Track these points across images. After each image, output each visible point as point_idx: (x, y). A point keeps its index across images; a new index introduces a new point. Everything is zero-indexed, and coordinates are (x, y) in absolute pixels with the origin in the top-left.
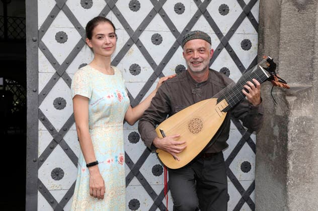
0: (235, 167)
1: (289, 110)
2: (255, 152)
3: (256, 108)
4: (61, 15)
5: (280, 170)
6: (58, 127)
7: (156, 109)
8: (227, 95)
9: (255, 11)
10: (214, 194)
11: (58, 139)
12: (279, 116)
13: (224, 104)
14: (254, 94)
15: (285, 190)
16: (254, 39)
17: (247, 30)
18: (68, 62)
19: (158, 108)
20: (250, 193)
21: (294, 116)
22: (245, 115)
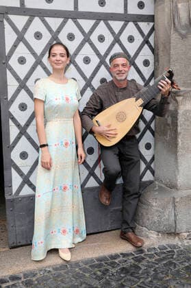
1: (178, 106)
2: (154, 136)
4: (21, 45)
6: (23, 123)
7: (93, 107)
8: (142, 96)
9: (151, 40)
11: (23, 131)
12: (171, 110)
13: (141, 101)
14: (166, 89)
15: (176, 159)
18: (27, 78)
19: (94, 105)
21: (181, 110)
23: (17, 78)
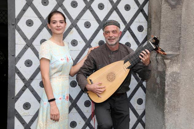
0: (133, 102)
1: (166, 68)
2: (145, 92)
3: (147, 67)
4: (30, 9)
5: (161, 103)
6: (27, 77)
9: (146, 9)
10: (122, 117)
11: (27, 85)
12: (160, 71)
13: (128, 64)
14: (146, 58)
15: (163, 115)
16: (145, 25)
17: (141, 20)
18: (34, 38)
19: (88, 66)
20: (142, 117)
21: (169, 71)
22: (140, 70)
23: (25, 38)
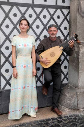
0: (62, 67)
1: (80, 49)
2: (68, 63)
3: (72, 49)
4: (7, 19)
6: (7, 56)
7: (40, 49)
8: (63, 45)
11: (7, 59)
12: (76, 51)
15: (78, 74)
16: (68, 26)
17: (66, 24)
18: (9, 35)
20: (67, 75)
21: (81, 51)
23: (5, 35)
